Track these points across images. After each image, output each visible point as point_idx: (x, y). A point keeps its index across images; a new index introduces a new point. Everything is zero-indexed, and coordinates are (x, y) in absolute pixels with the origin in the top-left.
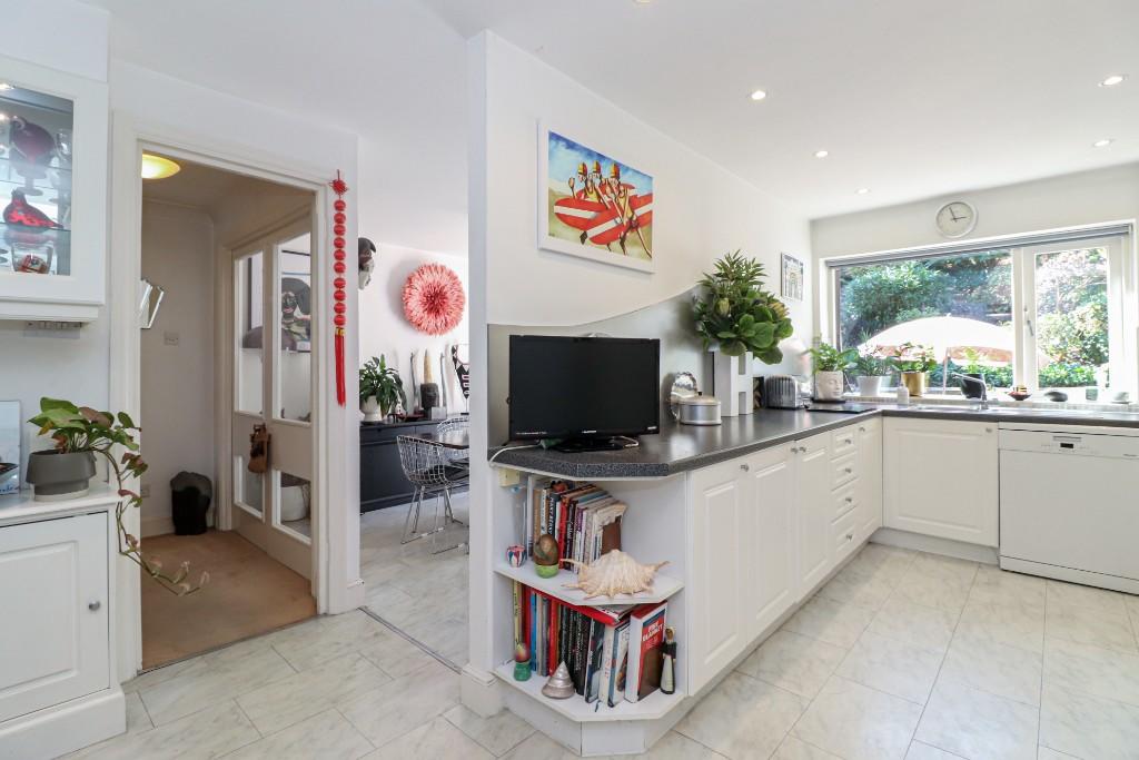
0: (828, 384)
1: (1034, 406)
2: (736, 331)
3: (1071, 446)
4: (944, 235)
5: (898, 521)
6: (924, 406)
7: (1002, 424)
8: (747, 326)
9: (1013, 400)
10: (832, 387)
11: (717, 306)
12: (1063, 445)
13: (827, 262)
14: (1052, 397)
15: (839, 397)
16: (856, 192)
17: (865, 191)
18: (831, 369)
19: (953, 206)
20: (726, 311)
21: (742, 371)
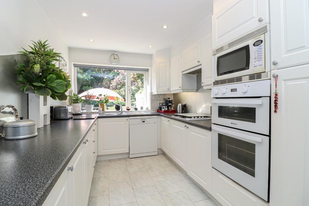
0: (76, 108)
1: (132, 112)
2: (44, 82)
3: (144, 122)
4: (111, 63)
5: (103, 152)
6: (107, 114)
7: (130, 118)
8: (52, 81)
9: (127, 110)
10: (78, 109)
11: (32, 68)
12: (143, 122)
13: (74, 64)
14: (135, 109)
15: (80, 113)
16: (89, 40)
17: (92, 41)
18: (77, 102)
19: (114, 55)
20: (38, 71)
21: (45, 104)
